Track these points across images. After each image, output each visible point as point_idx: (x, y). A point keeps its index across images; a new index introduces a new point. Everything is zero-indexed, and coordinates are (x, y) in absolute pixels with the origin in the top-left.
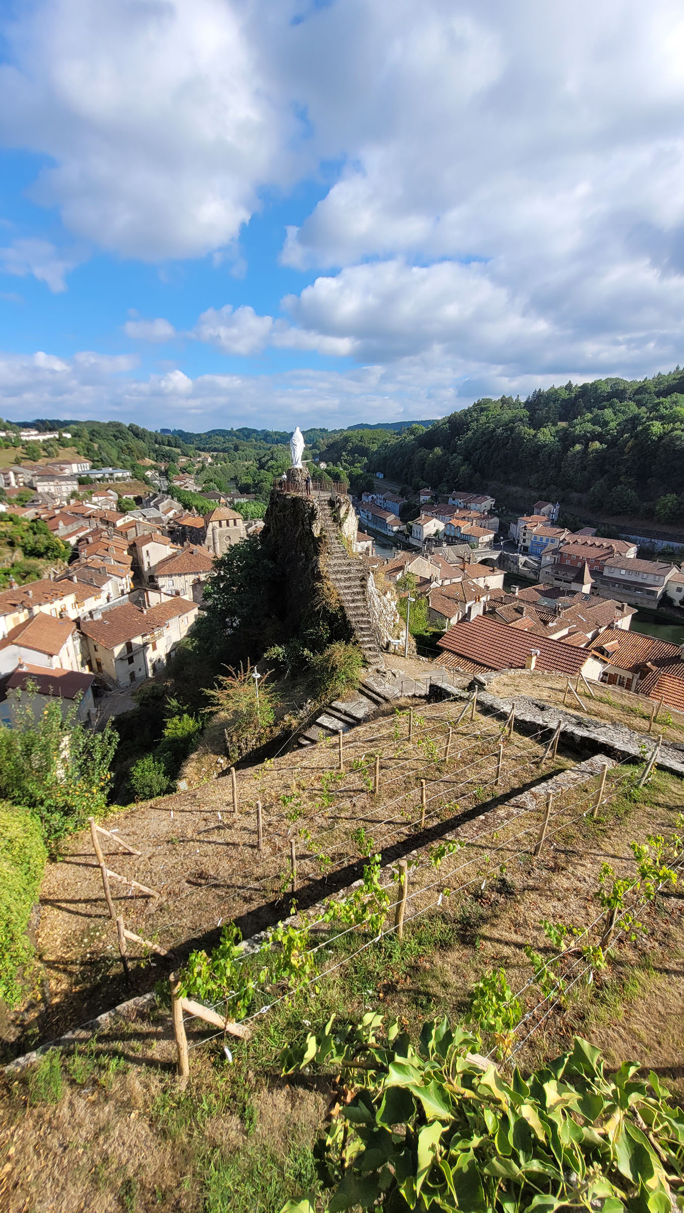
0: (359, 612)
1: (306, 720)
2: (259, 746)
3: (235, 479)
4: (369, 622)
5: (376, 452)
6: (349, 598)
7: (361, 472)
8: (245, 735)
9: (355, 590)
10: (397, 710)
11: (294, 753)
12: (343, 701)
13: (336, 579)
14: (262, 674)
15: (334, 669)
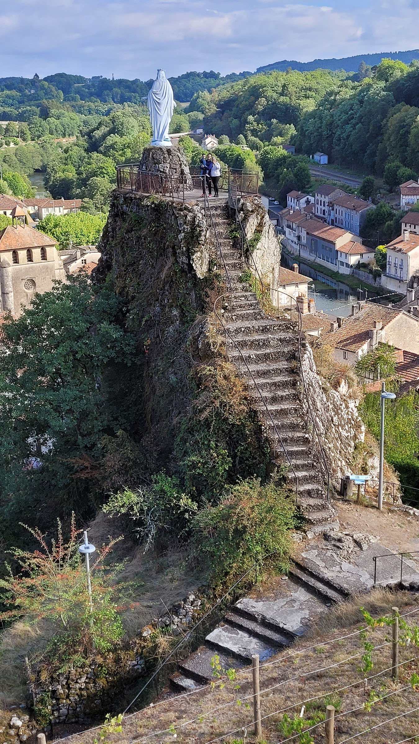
0: (287, 421)
1: (187, 637)
2: (92, 690)
3: (41, 171)
4: (306, 441)
5: (312, 115)
6: (265, 394)
7: (285, 152)
8: (65, 669)
9: (278, 379)
10: (367, 615)
11: (163, 703)
12: (259, 597)
13: (241, 358)
14: (99, 546)
15: (240, 533)
